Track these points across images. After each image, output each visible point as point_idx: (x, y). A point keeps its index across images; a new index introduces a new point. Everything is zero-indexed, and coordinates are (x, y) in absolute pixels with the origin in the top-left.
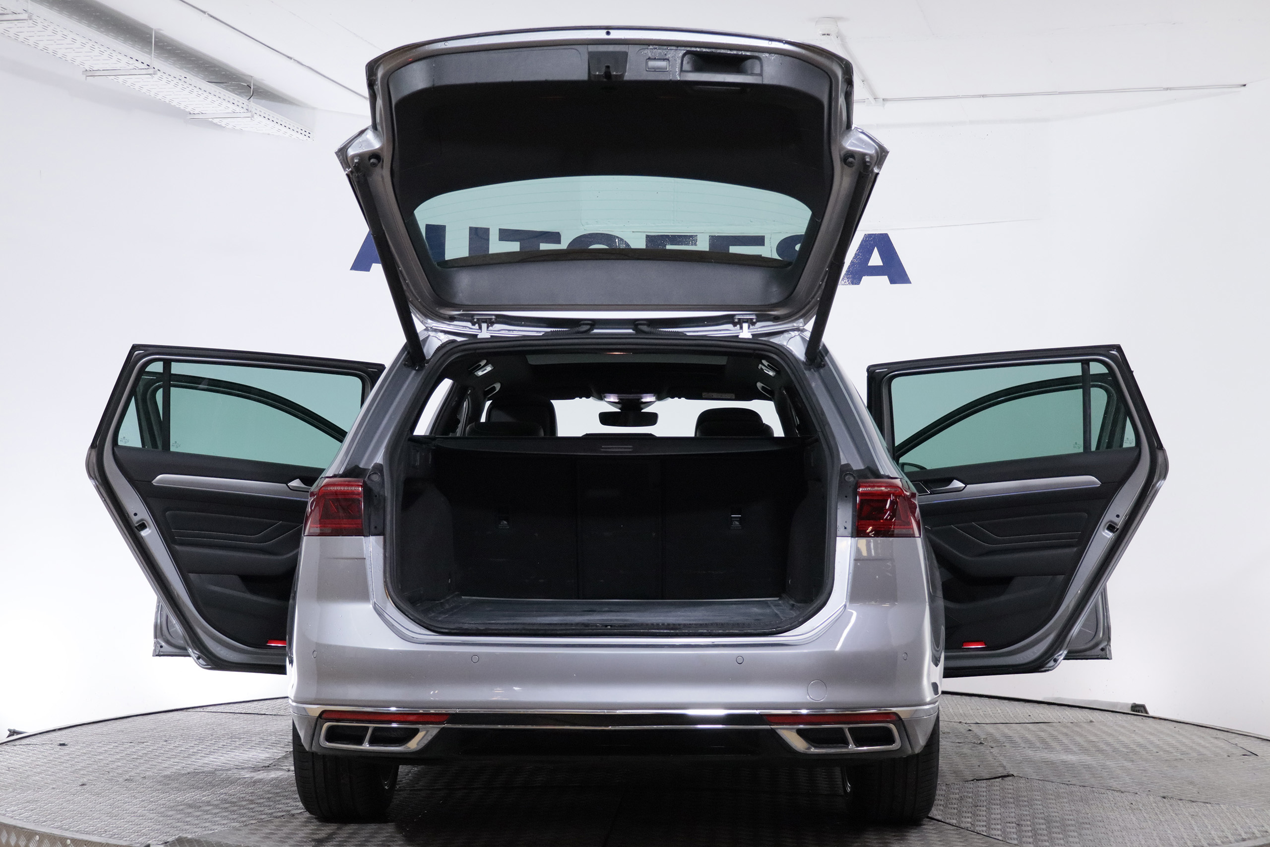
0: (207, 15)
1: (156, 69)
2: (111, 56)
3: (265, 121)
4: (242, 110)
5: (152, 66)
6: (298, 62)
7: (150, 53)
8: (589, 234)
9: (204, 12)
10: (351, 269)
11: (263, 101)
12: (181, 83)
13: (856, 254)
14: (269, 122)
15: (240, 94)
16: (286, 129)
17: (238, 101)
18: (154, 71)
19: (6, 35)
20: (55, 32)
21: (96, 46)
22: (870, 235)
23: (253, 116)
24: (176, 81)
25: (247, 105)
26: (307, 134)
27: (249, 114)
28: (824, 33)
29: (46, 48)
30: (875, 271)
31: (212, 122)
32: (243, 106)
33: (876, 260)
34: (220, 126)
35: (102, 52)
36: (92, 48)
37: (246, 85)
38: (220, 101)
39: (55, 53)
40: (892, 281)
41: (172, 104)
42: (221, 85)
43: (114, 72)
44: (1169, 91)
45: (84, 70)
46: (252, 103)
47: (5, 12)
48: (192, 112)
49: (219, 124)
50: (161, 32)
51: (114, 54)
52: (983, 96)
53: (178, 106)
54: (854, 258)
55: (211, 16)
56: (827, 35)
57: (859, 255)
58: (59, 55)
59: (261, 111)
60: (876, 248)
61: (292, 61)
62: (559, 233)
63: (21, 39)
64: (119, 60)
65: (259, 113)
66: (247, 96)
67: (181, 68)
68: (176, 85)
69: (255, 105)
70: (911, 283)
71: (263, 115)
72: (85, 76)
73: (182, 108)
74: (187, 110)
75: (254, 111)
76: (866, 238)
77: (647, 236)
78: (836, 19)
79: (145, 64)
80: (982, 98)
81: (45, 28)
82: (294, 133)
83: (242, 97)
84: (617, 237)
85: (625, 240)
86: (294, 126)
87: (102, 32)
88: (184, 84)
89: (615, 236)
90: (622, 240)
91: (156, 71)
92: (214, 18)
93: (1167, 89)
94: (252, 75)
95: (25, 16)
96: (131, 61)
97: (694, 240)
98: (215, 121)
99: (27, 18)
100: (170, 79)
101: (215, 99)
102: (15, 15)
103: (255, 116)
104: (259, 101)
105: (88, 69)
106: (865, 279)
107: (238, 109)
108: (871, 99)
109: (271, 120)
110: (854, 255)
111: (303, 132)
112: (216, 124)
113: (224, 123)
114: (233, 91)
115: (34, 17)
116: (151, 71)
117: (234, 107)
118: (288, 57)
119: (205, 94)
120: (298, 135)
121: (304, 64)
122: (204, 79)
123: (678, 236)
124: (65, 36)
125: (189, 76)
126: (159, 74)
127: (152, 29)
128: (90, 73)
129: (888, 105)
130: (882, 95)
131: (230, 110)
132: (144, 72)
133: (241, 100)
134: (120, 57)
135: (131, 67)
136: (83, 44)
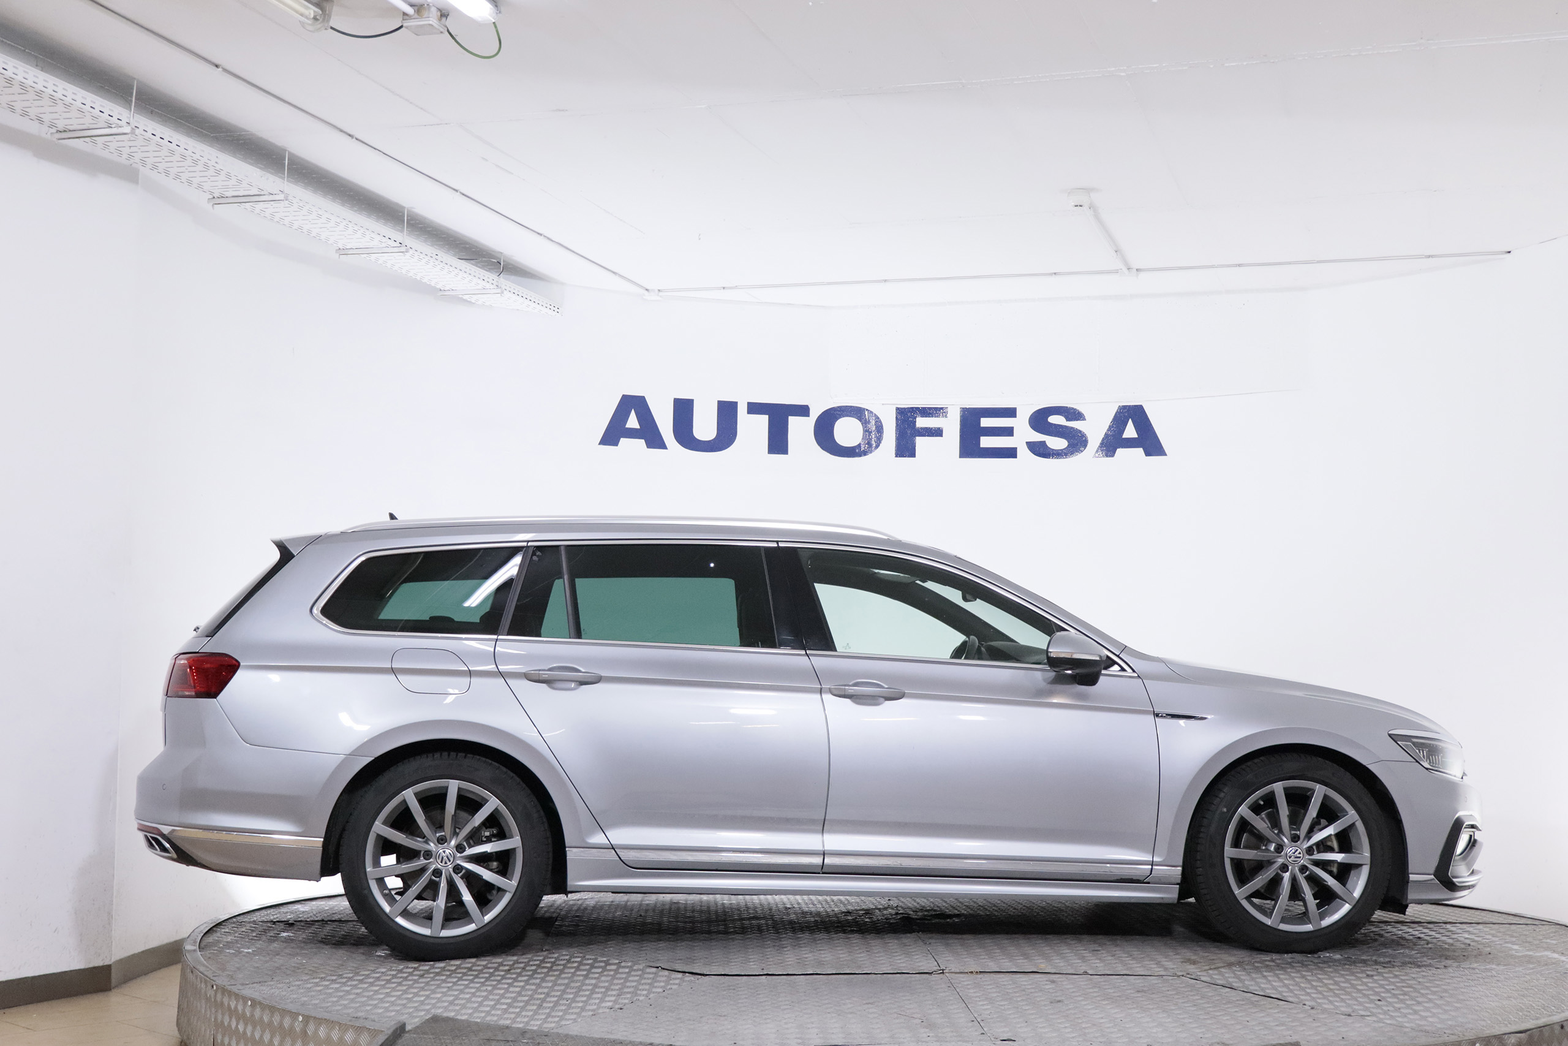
0: (458, 193)
1: (408, 247)
2: (364, 235)
3: (515, 297)
4: (492, 287)
5: (404, 244)
6: (548, 239)
7: (402, 231)
8: (839, 407)
9: (457, 191)
10: (599, 444)
11: (513, 277)
12: (432, 260)
13: (1110, 426)
14: (519, 298)
15: (489, 270)
16: (535, 305)
17: (488, 278)
18: (406, 249)
19: (262, 215)
20: (310, 212)
21: (350, 225)
22: (1124, 407)
23: (502, 292)
24: (427, 258)
25: (497, 282)
26: (556, 309)
27: (499, 291)
28: (1076, 204)
29: (301, 228)
30: (1130, 443)
31: (462, 298)
32: (493, 282)
33: (1130, 432)
34: (470, 302)
35: (355, 231)
36: (346, 227)
37: (496, 261)
38: (470, 277)
39: (309, 232)
40: (1148, 454)
41: (423, 281)
42: (472, 261)
43: (367, 251)
44: (1431, 258)
45: (338, 248)
46: (502, 279)
47: (262, 193)
48: (442, 289)
49: (469, 300)
50: (414, 210)
51: (367, 233)
52: (1240, 265)
53: (428, 283)
54: (1108, 430)
55: (463, 194)
56: (1080, 206)
57: (1113, 427)
58: (314, 234)
59: (510, 287)
60: (1130, 420)
61: (542, 237)
62: (807, 406)
63: (276, 219)
64: (372, 239)
65: (508, 289)
66: (496, 272)
67: (432, 246)
68: (427, 263)
69: (505, 281)
70: (1166, 455)
71: (513, 291)
72: (338, 254)
73: (433, 285)
74: (438, 287)
75: (504, 287)
76: (1120, 409)
77: (898, 409)
78: (1088, 190)
79: (398, 242)
80: (1238, 267)
81: (301, 208)
82: (543, 309)
83: (492, 273)
84: (867, 410)
85: (874, 412)
86: (543, 302)
87: (355, 211)
88: (435, 261)
89: (864, 409)
90: (871, 412)
91: (408, 249)
92: (465, 196)
93: (1429, 256)
94: (502, 252)
95: (281, 197)
96: (384, 240)
97: (945, 412)
98: (465, 297)
99: (283, 198)
100: (422, 256)
101: (465, 275)
102: (271, 196)
103: (505, 292)
104: (507, 276)
105: (341, 248)
106: (1120, 452)
107: (488, 286)
108: (1125, 270)
109: (520, 296)
110: (1108, 427)
111: (552, 307)
112: (466, 301)
113: (473, 299)
114: (482, 267)
115: (290, 198)
116: (403, 249)
117: (484, 283)
118: (538, 234)
119: (456, 271)
120: (547, 310)
121: (554, 240)
122: (454, 255)
123: (928, 408)
124: (320, 216)
125: (438, 252)
126: (411, 251)
127: (405, 207)
128: (342, 252)
129: (1142, 275)
130: (1135, 265)
131: (480, 287)
132: (396, 250)
133: (491, 276)
134: (373, 235)
135: (384, 245)
136: (337, 224)
